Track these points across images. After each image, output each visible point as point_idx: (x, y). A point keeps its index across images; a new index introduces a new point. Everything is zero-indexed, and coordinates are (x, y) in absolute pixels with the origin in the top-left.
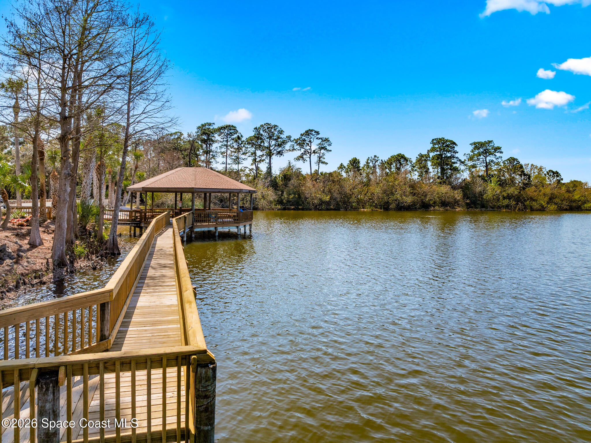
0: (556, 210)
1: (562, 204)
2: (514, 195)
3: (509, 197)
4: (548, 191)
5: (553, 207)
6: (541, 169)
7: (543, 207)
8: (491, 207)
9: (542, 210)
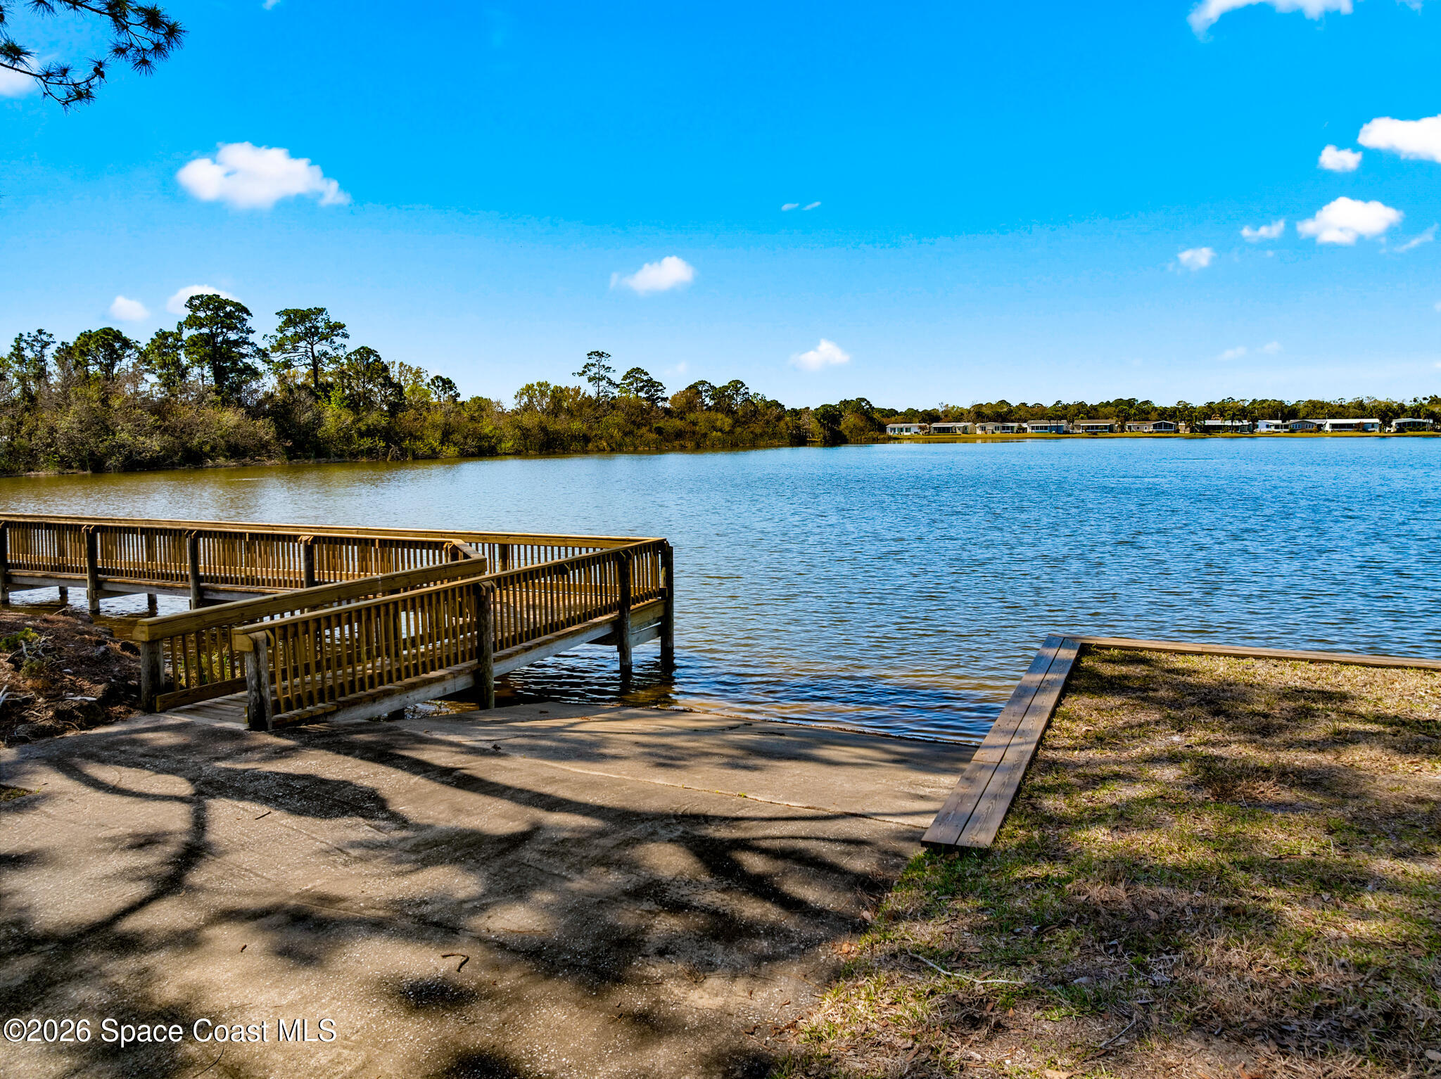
0: (457, 457)
1: (466, 444)
2: (379, 428)
3: (370, 432)
4: (439, 418)
5: (451, 451)
6: (418, 374)
7: (434, 450)
8: (336, 455)
9: (433, 457)
